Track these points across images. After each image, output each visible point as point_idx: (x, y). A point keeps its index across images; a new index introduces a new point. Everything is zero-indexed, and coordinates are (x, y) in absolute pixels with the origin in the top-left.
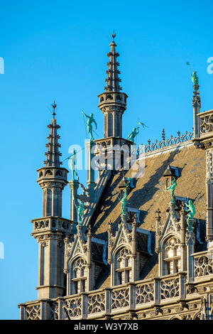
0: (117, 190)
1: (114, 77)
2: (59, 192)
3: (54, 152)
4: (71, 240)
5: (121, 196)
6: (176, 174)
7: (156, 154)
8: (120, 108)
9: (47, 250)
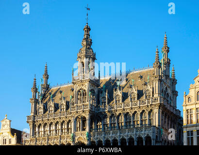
0: (47, 95)
1: (46, 71)
2: (36, 93)
3: (35, 85)
4: (39, 103)
5: (48, 96)
6: (61, 92)
7: (56, 88)
8: (47, 78)
9: (33, 105)
